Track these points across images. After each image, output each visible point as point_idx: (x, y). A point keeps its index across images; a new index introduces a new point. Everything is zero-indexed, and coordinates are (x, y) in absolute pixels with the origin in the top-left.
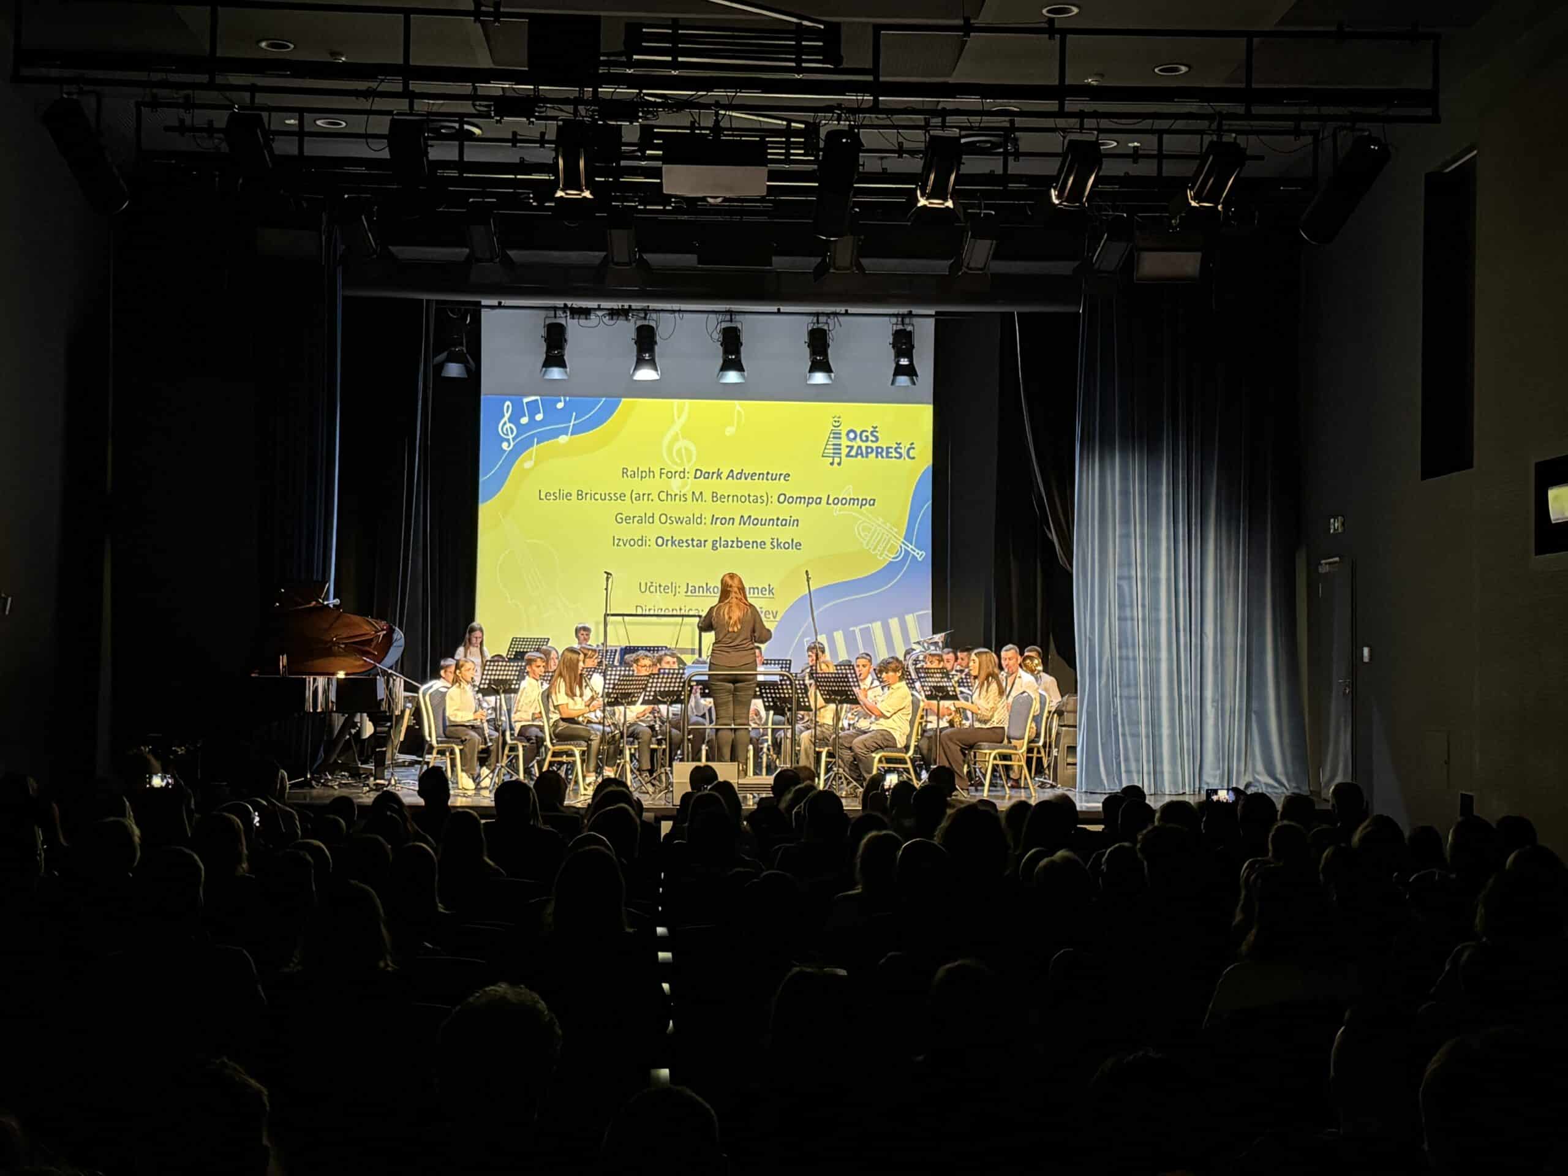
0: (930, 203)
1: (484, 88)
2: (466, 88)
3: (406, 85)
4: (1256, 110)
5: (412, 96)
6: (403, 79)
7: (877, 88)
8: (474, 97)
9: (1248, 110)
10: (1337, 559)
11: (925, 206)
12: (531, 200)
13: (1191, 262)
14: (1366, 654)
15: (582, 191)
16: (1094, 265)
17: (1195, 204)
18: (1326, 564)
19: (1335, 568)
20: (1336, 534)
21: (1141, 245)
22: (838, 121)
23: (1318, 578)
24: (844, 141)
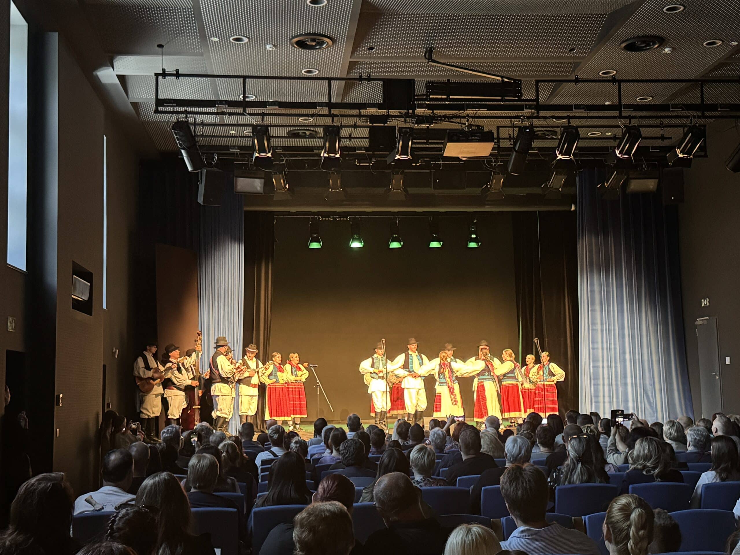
0: (563, 157)
1: (363, 112)
2: (355, 112)
3: (330, 111)
4: (706, 114)
5: (333, 116)
6: (329, 109)
7: (539, 107)
8: (360, 116)
9: (703, 114)
10: (708, 318)
11: (561, 159)
12: (356, 163)
13: (653, 184)
14: (728, 360)
15: (408, 156)
16: (608, 186)
17: (681, 155)
18: (700, 320)
19: (706, 322)
20: (706, 306)
21: (630, 176)
22: (522, 122)
23: (696, 327)
24: (528, 130)
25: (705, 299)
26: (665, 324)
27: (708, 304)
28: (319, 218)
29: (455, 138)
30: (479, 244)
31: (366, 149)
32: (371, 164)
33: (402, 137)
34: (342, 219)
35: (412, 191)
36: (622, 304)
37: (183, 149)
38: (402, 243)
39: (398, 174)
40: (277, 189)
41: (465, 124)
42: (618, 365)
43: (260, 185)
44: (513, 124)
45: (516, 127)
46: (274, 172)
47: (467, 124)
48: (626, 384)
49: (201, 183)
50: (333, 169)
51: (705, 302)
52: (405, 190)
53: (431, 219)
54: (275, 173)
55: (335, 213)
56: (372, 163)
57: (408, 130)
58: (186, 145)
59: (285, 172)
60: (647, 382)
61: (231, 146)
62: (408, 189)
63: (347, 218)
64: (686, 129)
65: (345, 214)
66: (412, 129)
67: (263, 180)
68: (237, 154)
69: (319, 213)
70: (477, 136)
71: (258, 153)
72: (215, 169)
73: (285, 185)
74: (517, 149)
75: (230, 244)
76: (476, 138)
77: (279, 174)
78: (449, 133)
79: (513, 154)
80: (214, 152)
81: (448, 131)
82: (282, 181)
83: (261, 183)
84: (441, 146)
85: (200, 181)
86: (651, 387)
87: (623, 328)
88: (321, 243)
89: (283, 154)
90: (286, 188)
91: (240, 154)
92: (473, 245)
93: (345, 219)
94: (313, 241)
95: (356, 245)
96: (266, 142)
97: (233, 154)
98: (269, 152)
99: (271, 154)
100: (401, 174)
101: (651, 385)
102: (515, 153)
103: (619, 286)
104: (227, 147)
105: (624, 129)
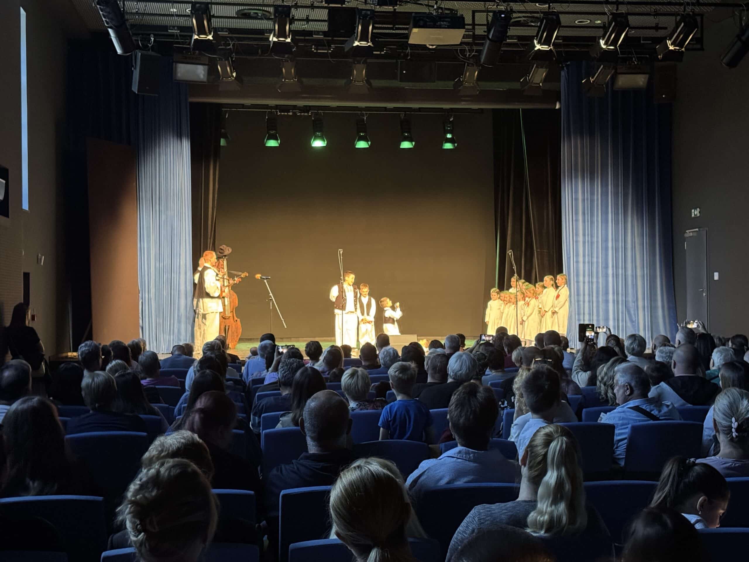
0: (542, 48)
10: (697, 229)
11: (539, 49)
12: (313, 50)
13: (643, 80)
14: (716, 276)
15: (368, 42)
16: (594, 81)
17: (671, 48)
18: (689, 232)
19: (695, 234)
20: (696, 217)
21: (619, 71)
22: (497, 6)
23: (684, 239)
24: (503, 16)
25: (695, 209)
26: (652, 236)
27: (698, 215)
28: (277, 113)
29: (421, 23)
30: (455, 146)
31: (325, 33)
32: (330, 52)
33: (361, 21)
34: (302, 114)
35: (377, 83)
36: (607, 213)
37: (111, 28)
38: (370, 143)
39: (360, 63)
40: (222, 79)
41: (433, 7)
42: (600, 280)
43: (203, 72)
44: (487, 8)
45: (490, 11)
46: (218, 58)
47: (435, 7)
48: (607, 301)
49: (135, 68)
50: (286, 56)
51: (696, 212)
52: (368, 82)
53: (402, 116)
54: (220, 59)
55: (295, 107)
56: (330, 50)
57: (369, 13)
58: (114, 23)
59: (232, 58)
60: (630, 298)
61: (170, 26)
62: (372, 81)
63: (308, 113)
64: (679, 18)
65: (306, 109)
66: (373, 11)
67: (206, 67)
68: (177, 35)
69: (277, 107)
70: (446, 21)
71: (198, 35)
72: (151, 53)
73: (232, 73)
74: (490, 37)
75: (172, 139)
76: (445, 23)
77: (225, 60)
78: (415, 17)
79: (486, 43)
80: (149, 32)
81: (413, 14)
82: (228, 69)
83: (204, 70)
84: (406, 32)
85: (135, 66)
86: (633, 304)
87: (607, 240)
88: (279, 141)
89: (230, 38)
90: (233, 76)
91: (180, 35)
92: (448, 146)
93: (306, 114)
94: (269, 139)
95: (318, 144)
96: (205, 23)
97: (172, 36)
98: (210, 34)
99: (212, 37)
100: (363, 63)
101: (634, 302)
102: (488, 41)
103: (605, 194)
104: (165, 28)
105: (611, 17)
